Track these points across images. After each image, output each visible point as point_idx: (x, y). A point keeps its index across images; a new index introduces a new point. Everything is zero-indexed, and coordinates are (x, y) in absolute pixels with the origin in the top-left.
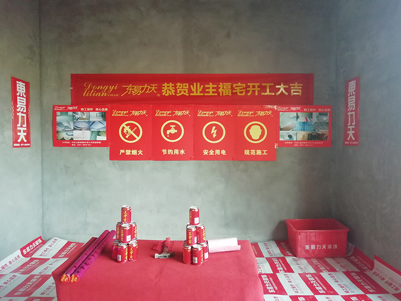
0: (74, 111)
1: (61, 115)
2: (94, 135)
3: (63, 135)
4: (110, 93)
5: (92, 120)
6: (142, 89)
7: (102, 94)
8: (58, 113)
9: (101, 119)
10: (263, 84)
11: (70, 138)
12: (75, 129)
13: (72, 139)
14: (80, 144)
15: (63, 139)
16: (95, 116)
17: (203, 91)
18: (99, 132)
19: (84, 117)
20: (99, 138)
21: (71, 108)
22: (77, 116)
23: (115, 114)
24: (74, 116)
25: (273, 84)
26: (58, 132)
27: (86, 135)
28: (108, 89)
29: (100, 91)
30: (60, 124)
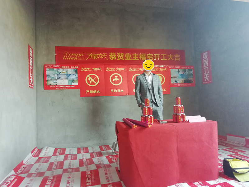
0: (57, 68)
1: (49, 70)
2: (70, 82)
3: (50, 82)
4: (80, 58)
5: (69, 73)
6: (98, 56)
7: (74, 58)
8: (47, 69)
9: (74, 73)
10: (161, 55)
11: (55, 84)
12: (58, 79)
13: (56, 85)
14: (62, 88)
15: (51, 85)
16: (71, 71)
18: (74, 80)
19: (64, 71)
20: (73, 84)
21: (56, 66)
22: (59, 71)
23: (83, 69)
24: (57, 71)
25: (166, 55)
26: (47, 80)
27: (65, 82)
28: (78, 56)
29: (73, 56)
30: (49, 76)
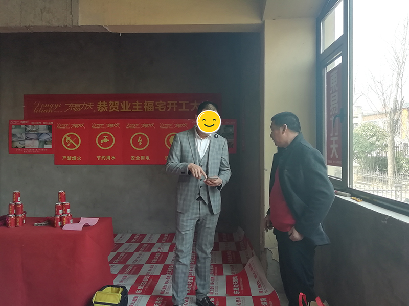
0: (26, 125)
1: (16, 128)
2: (42, 143)
3: (17, 144)
4: (56, 110)
5: (40, 132)
6: (81, 106)
7: (48, 111)
8: (13, 127)
9: (47, 131)
11: (22, 146)
12: (26, 139)
13: (24, 147)
14: (32, 152)
15: (17, 147)
16: (42, 128)
17: (131, 108)
18: (46, 141)
19: (34, 129)
20: (46, 147)
21: (23, 122)
22: (29, 129)
23: (59, 126)
24: (25, 129)
26: (12, 142)
27: (36, 144)
28: (54, 107)
29: (47, 108)
30: (15, 135)
